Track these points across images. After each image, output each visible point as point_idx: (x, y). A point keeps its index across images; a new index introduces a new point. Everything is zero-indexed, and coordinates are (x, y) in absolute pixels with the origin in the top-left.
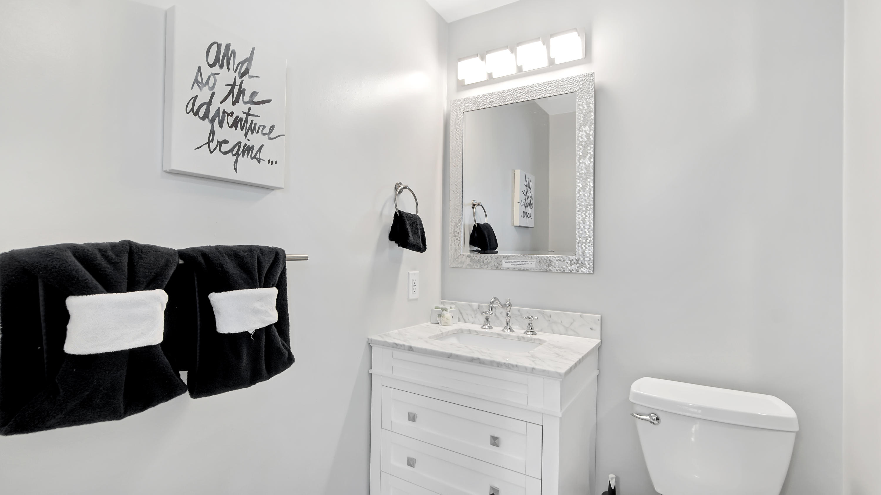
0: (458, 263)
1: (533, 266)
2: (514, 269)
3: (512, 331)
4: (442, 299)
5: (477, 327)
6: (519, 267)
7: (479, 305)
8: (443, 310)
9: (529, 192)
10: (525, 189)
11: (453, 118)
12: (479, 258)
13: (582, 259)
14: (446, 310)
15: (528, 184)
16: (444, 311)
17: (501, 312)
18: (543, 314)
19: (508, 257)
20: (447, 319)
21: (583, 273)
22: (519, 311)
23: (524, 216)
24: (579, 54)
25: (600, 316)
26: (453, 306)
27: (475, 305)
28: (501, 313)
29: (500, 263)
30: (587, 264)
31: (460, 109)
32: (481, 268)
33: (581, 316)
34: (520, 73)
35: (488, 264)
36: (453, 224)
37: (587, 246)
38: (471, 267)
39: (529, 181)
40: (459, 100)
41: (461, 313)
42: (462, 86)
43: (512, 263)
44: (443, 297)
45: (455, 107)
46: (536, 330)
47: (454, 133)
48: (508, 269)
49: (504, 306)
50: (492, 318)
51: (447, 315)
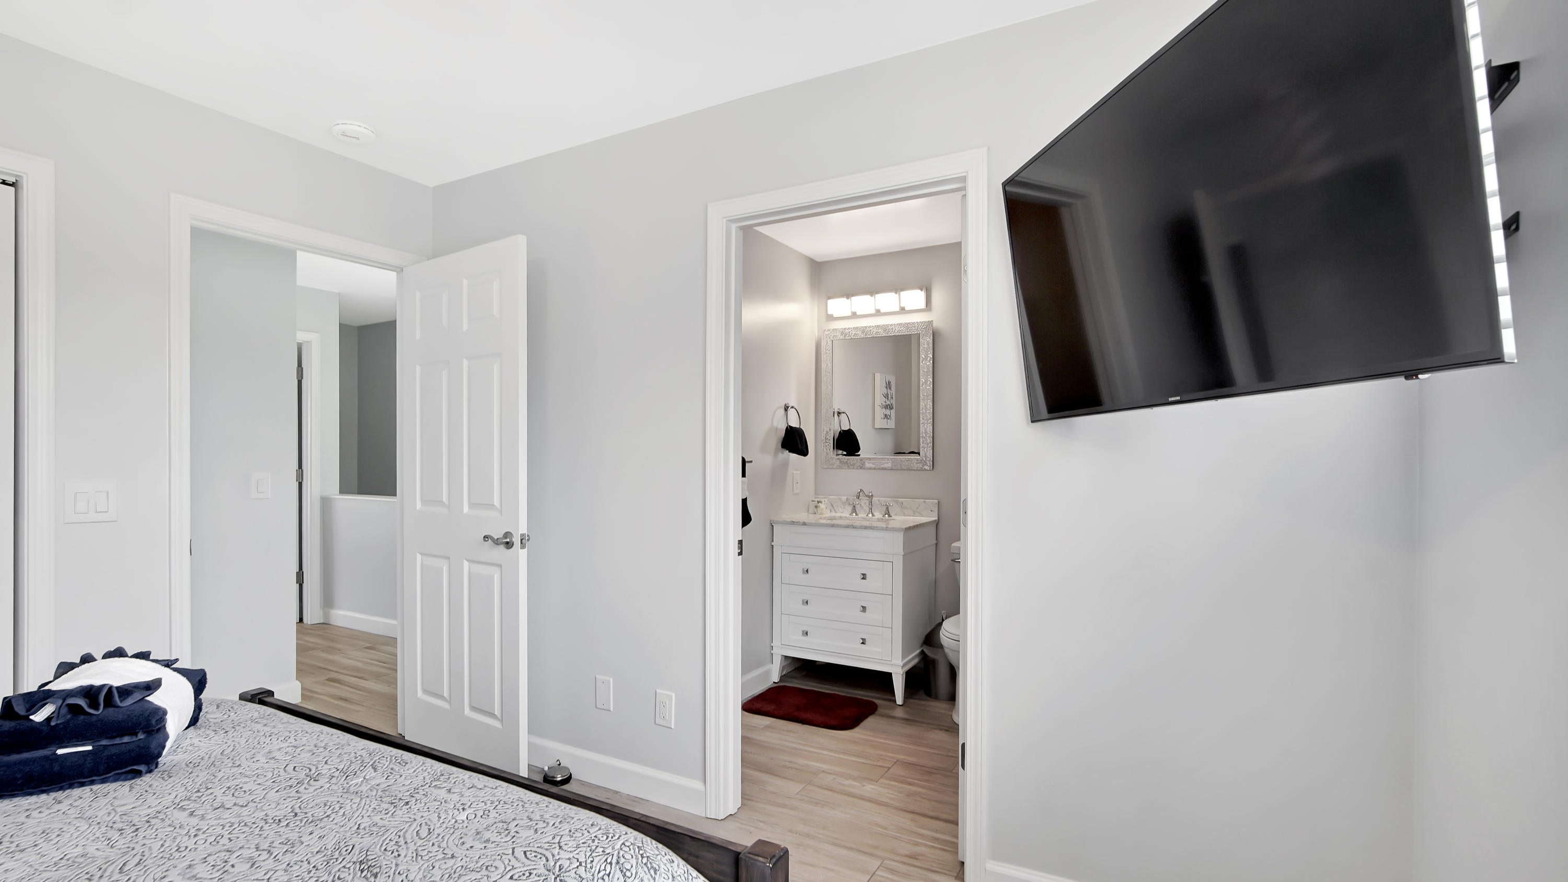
0: (830, 465)
1: (889, 465)
2: (875, 469)
3: (873, 515)
4: (816, 495)
5: (848, 515)
6: (879, 467)
7: (847, 498)
8: (818, 502)
9: (889, 393)
10: (885, 391)
11: (823, 344)
12: (847, 460)
13: (924, 459)
14: (821, 502)
15: (888, 386)
16: (820, 504)
17: (864, 501)
18: (897, 502)
19: (870, 459)
20: (822, 509)
21: (926, 470)
22: (879, 501)
23: (884, 418)
24: (922, 305)
25: (937, 501)
26: (826, 500)
27: (844, 498)
28: (865, 503)
29: (863, 464)
30: (928, 463)
31: (830, 338)
32: (849, 467)
33: (924, 502)
34: (878, 313)
35: (854, 465)
36: (825, 432)
37: (928, 450)
38: (840, 468)
39: (889, 383)
40: (829, 330)
41: (832, 506)
42: (830, 318)
43: (873, 464)
44: (816, 493)
45: (825, 335)
46: (891, 514)
47: (825, 357)
48: (870, 469)
49: (867, 496)
50: (858, 507)
51: (822, 506)
